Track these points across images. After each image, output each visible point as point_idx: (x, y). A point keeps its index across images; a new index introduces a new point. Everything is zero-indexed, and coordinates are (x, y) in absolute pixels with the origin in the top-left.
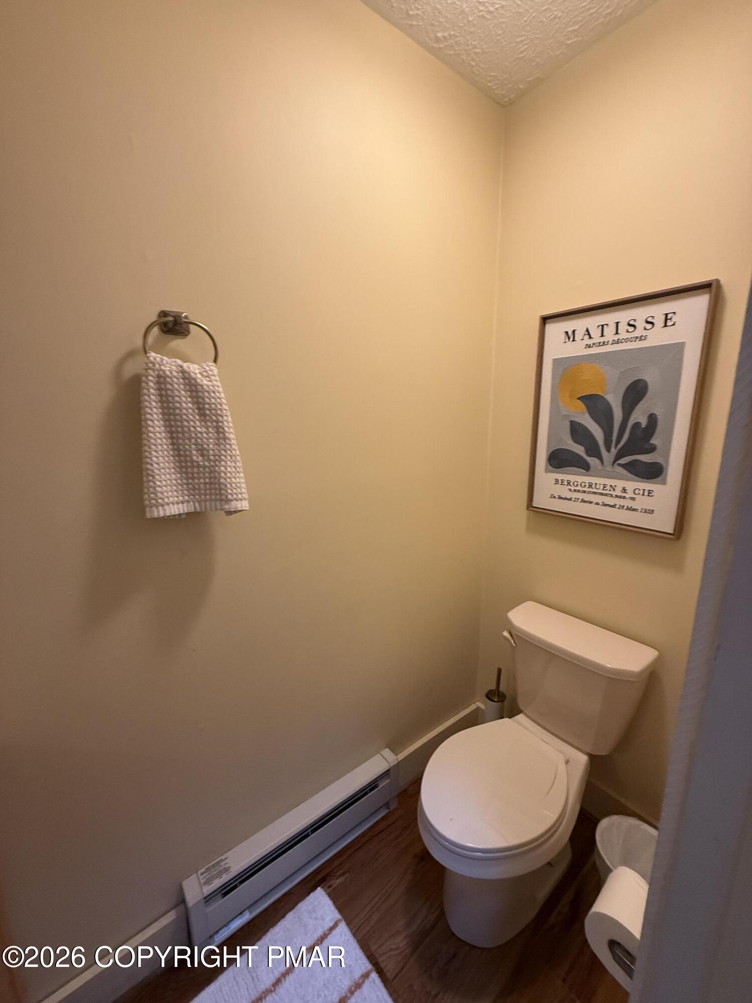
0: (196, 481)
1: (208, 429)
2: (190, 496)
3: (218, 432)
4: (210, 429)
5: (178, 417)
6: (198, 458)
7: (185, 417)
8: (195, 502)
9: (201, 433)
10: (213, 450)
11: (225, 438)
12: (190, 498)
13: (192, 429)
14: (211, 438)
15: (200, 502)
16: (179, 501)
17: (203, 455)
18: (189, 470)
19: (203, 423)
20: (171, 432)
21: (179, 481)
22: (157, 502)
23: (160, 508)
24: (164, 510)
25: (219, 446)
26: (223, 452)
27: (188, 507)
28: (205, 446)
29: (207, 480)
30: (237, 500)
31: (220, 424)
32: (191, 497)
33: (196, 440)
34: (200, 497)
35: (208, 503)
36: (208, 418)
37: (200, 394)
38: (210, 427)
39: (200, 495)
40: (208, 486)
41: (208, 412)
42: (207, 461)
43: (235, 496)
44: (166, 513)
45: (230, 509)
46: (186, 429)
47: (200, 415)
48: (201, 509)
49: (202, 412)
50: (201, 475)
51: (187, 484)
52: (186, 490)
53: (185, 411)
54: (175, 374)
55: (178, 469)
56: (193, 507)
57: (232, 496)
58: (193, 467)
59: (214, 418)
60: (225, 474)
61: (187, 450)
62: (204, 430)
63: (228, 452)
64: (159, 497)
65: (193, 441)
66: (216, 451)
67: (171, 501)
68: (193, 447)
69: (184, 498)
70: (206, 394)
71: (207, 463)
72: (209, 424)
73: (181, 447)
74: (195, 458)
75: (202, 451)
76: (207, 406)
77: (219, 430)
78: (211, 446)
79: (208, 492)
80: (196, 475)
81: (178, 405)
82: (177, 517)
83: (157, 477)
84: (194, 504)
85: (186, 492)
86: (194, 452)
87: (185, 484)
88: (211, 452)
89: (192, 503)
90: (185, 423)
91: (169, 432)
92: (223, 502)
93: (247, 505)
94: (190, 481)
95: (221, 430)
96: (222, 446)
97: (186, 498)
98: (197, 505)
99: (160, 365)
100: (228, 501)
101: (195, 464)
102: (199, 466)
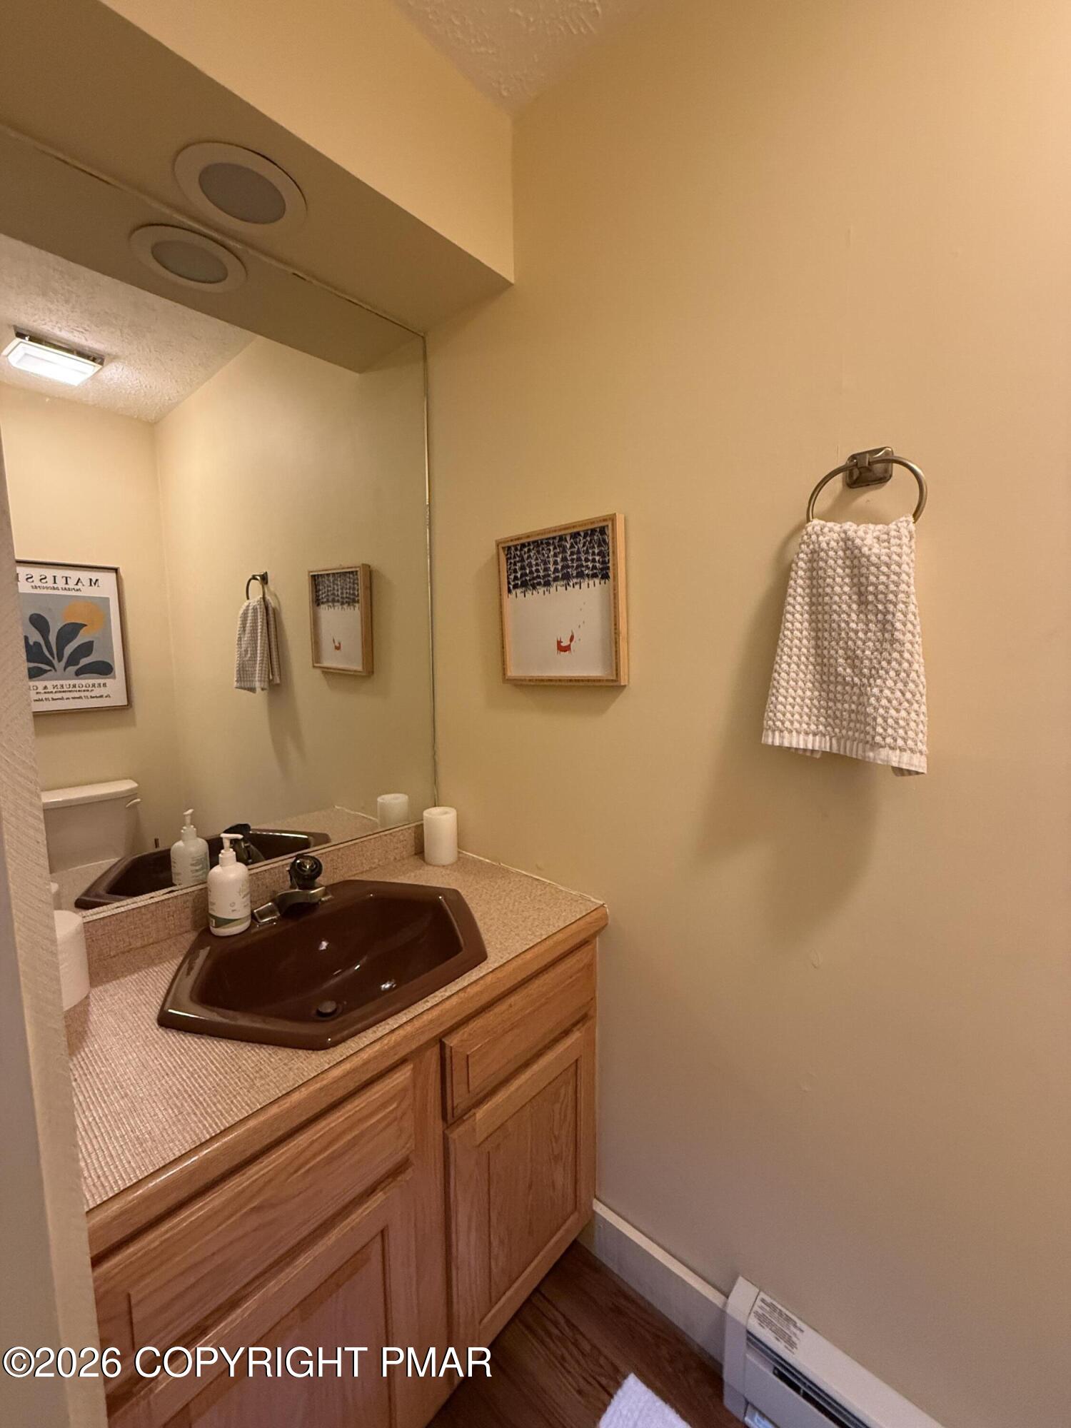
0: (839, 705)
1: (867, 625)
2: (828, 726)
3: (884, 630)
4: (872, 626)
5: (827, 608)
6: (845, 670)
7: (835, 607)
8: (833, 737)
9: (856, 632)
10: (871, 660)
11: (893, 641)
12: (826, 730)
13: (843, 625)
14: (870, 639)
15: (838, 740)
16: (808, 730)
17: (853, 667)
18: (832, 687)
19: (862, 616)
20: (817, 630)
21: (815, 702)
22: (774, 724)
23: (777, 733)
24: (782, 738)
25: (881, 653)
26: (884, 664)
27: (820, 742)
28: (859, 652)
29: (853, 707)
30: (893, 748)
31: (889, 617)
32: (829, 728)
33: (846, 643)
34: (840, 732)
35: (848, 744)
36: (870, 607)
37: (864, 570)
38: (871, 621)
39: (842, 727)
40: (853, 716)
41: (871, 598)
42: (857, 676)
43: (889, 740)
44: (783, 742)
45: (874, 759)
46: (834, 625)
47: (860, 603)
48: (839, 750)
49: (863, 599)
50: (847, 697)
51: (828, 708)
52: (824, 717)
53: (836, 598)
54: (833, 544)
55: (817, 684)
56: (828, 745)
57: (884, 739)
58: (837, 683)
59: (880, 607)
60: (878, 700)
61: (831, 657)
62: (861, 626)
63: (894, 664)
64: (779, 718)
65: (841, 643)
66: (875, 661)
67: (795, 727)
68: (841, 652)
69: (817, 728)
70: (873, 569)
71: (856, 680)
72: (871, 617)
73: (825, 652)
74: (840, 669)
75: (853, 660)
76: (871, 589)
77: (886, 625)
78: (868, 652)
79: (852, 725)
80: (839, 697)
81: (828, 590)
82: (801, 752)
83: (782, 690)
84: (831, 739)
85: (822, 719)
86: (841, 661)
87: (823, 708)
88: (867, 662)
89: (828, 738)
90: (835, 617)
91: (813, 630)
92: (868, 746)
93: (925, 765)
94: (831, 704)
95: (888, 627)
96: (885, 654)
97: (821, 728)
98: (834, 741)
99: (818, 536)
100: (875, 746)
101: (840, 679)
102: (845, 683)
